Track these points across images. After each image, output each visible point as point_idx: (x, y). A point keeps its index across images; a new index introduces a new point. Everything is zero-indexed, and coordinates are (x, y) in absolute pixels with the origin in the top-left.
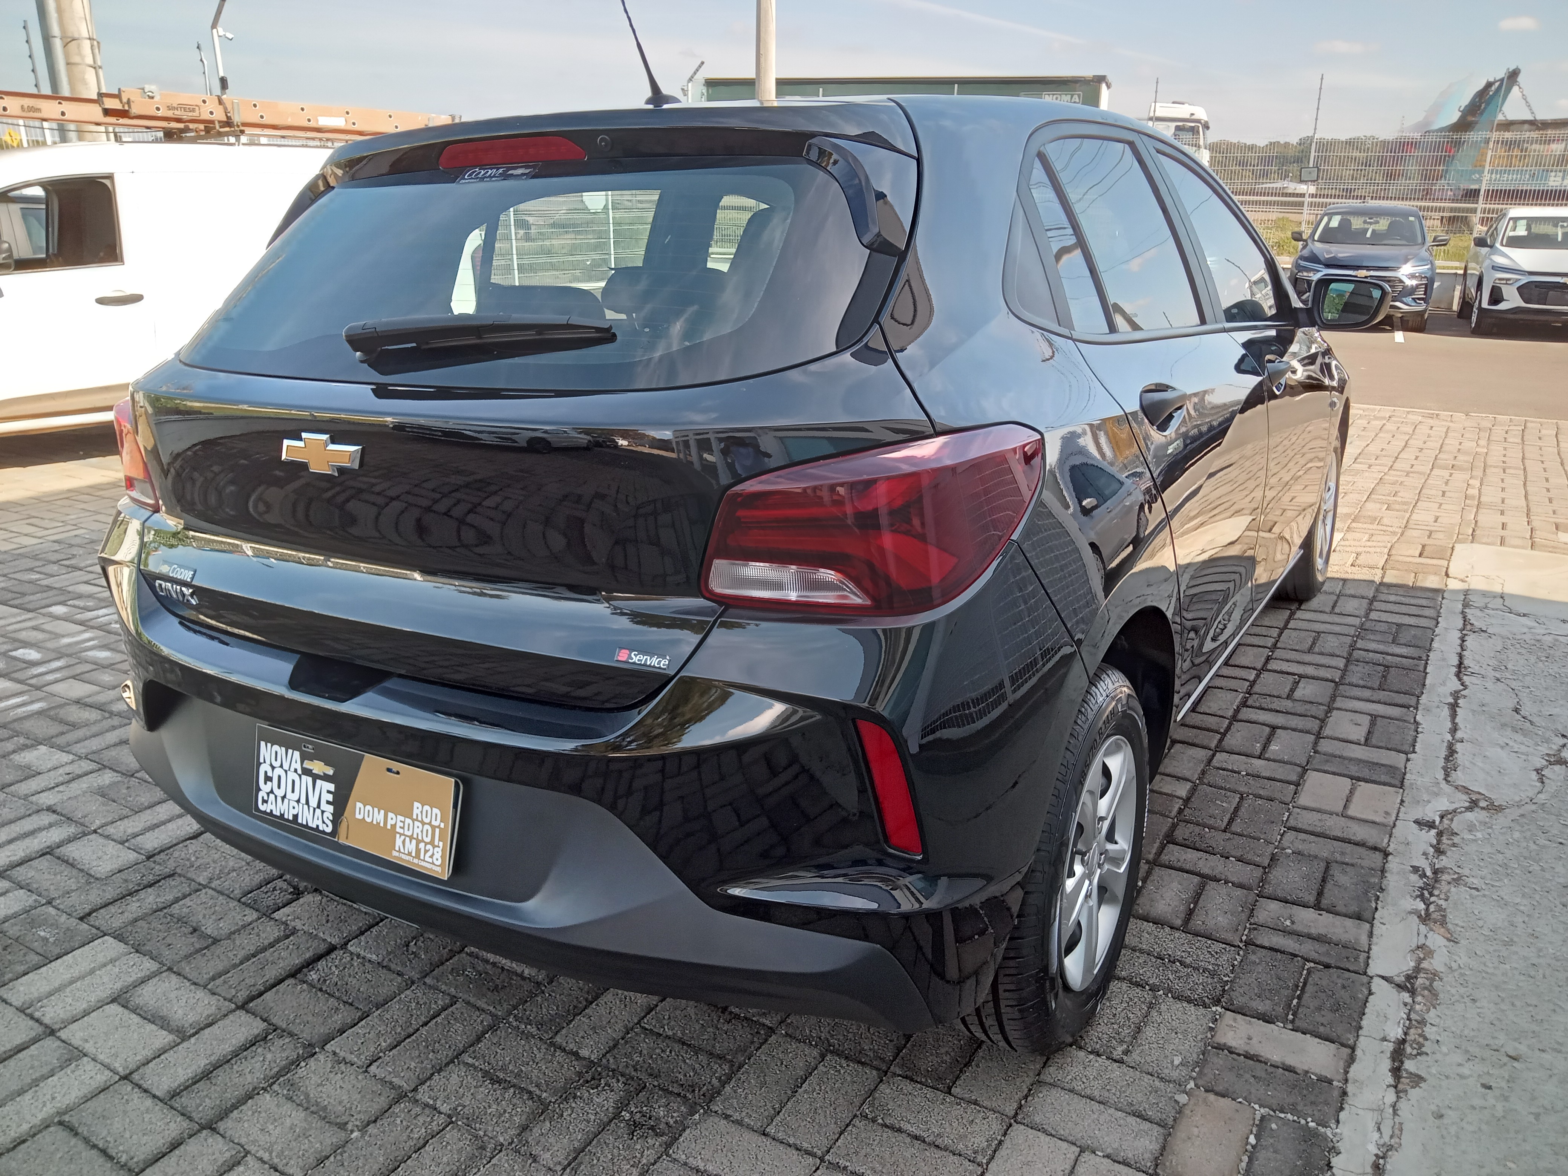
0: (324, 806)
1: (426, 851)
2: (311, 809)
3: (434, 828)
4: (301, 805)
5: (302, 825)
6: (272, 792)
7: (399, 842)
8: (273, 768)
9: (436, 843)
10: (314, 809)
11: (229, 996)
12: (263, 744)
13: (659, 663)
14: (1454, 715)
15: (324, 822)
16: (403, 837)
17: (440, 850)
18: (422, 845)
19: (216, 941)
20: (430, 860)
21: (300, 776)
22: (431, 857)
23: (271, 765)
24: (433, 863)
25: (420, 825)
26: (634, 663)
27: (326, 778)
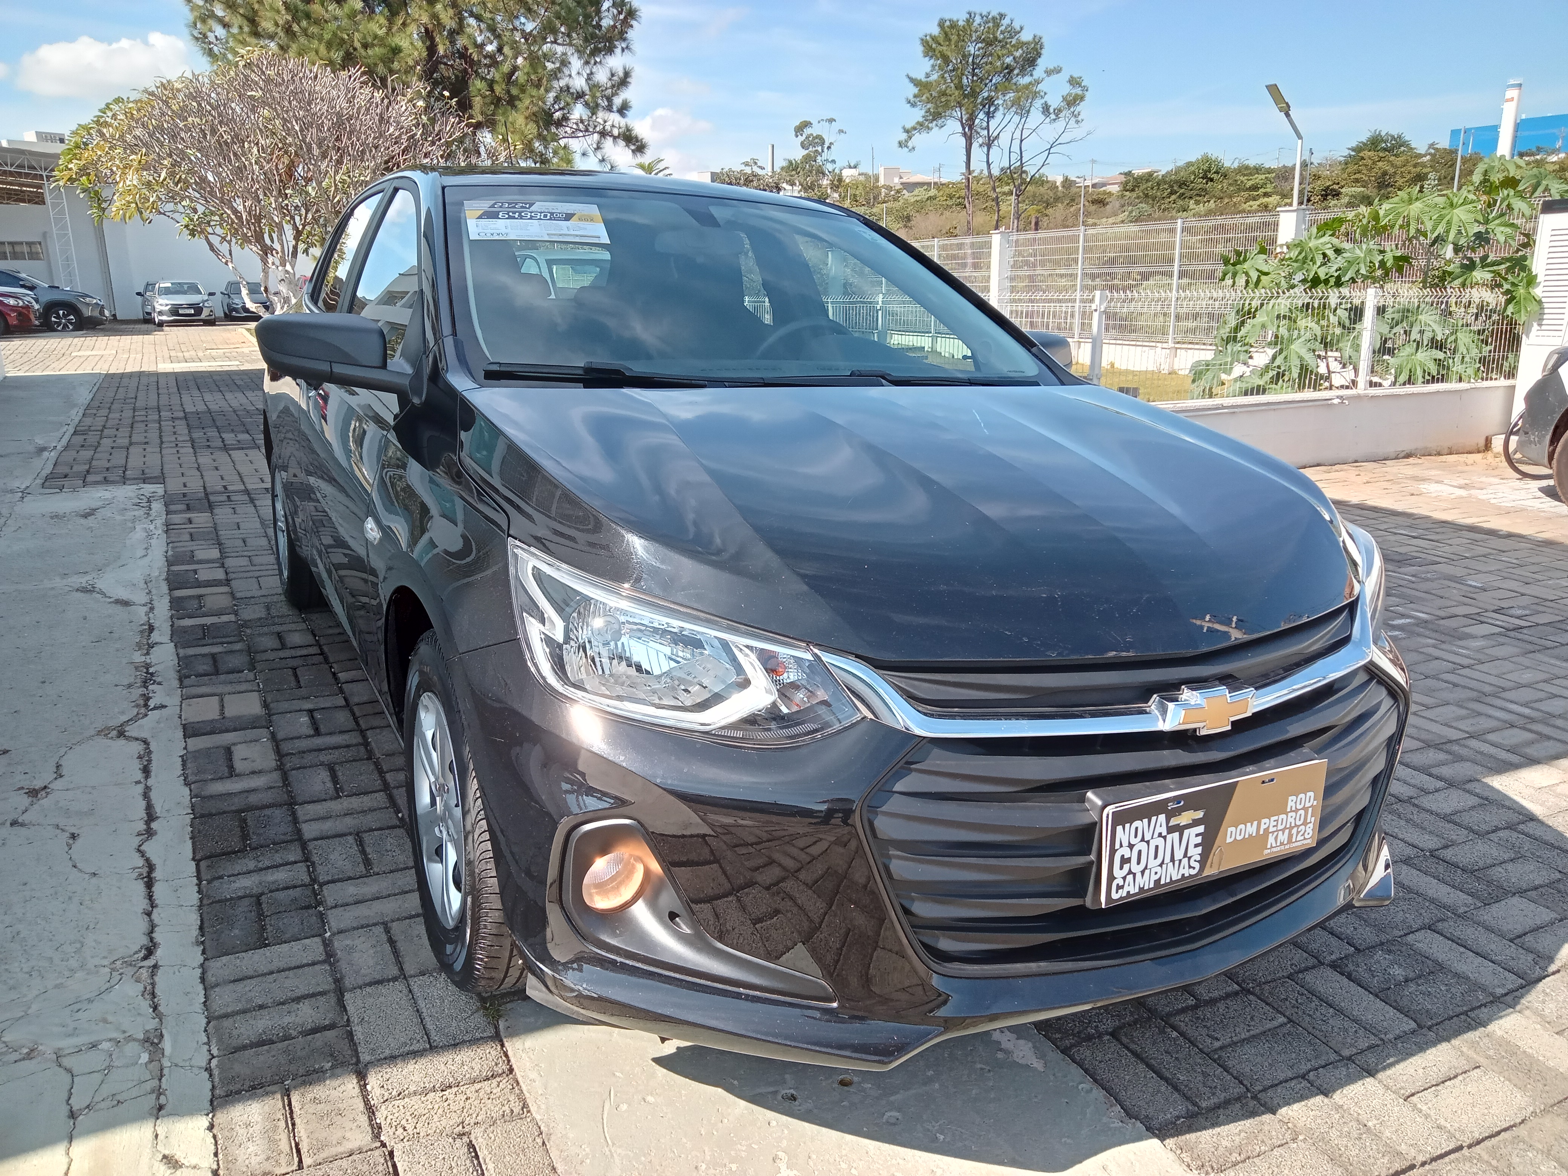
14: (149, 807)
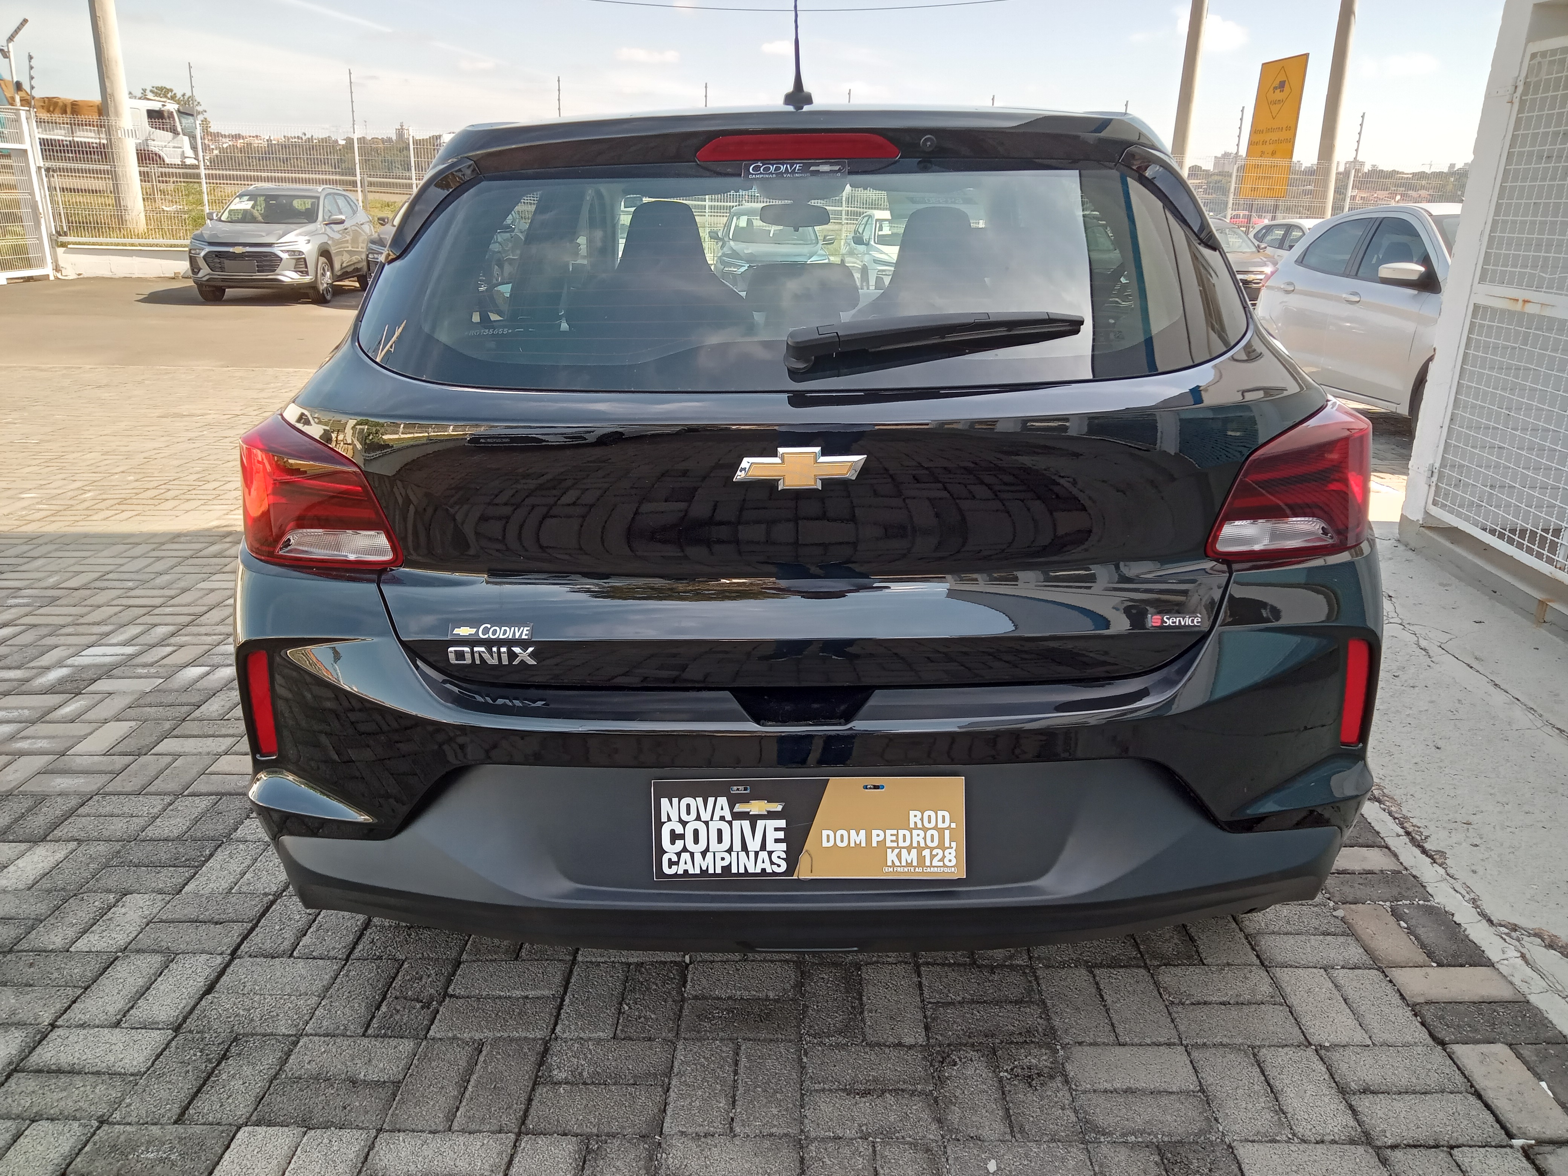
0: (770, 845)
1: (932, 857)
2: (752, 855)
3: (941, 831)
4: (734, 854)
5: (738, 874)
6: (685, 849)
7: (891, 856)
8: (684, 824)
9: (947, 844)
10: (757, 854)
11: (496, 1128)
12: (664, 802)
13: (1193, 621)
15: (772, 863)
16: (897, 851)
17: (953, 851)
18: (926, 853)
19: (397, 1084)
20: (941, 864)
21: (730, 823)
22: (942, 860)
23: (681, 821)
24: (945, 866)
25: (922, 833)
26: (1169, 627)
27: (771, 815)
